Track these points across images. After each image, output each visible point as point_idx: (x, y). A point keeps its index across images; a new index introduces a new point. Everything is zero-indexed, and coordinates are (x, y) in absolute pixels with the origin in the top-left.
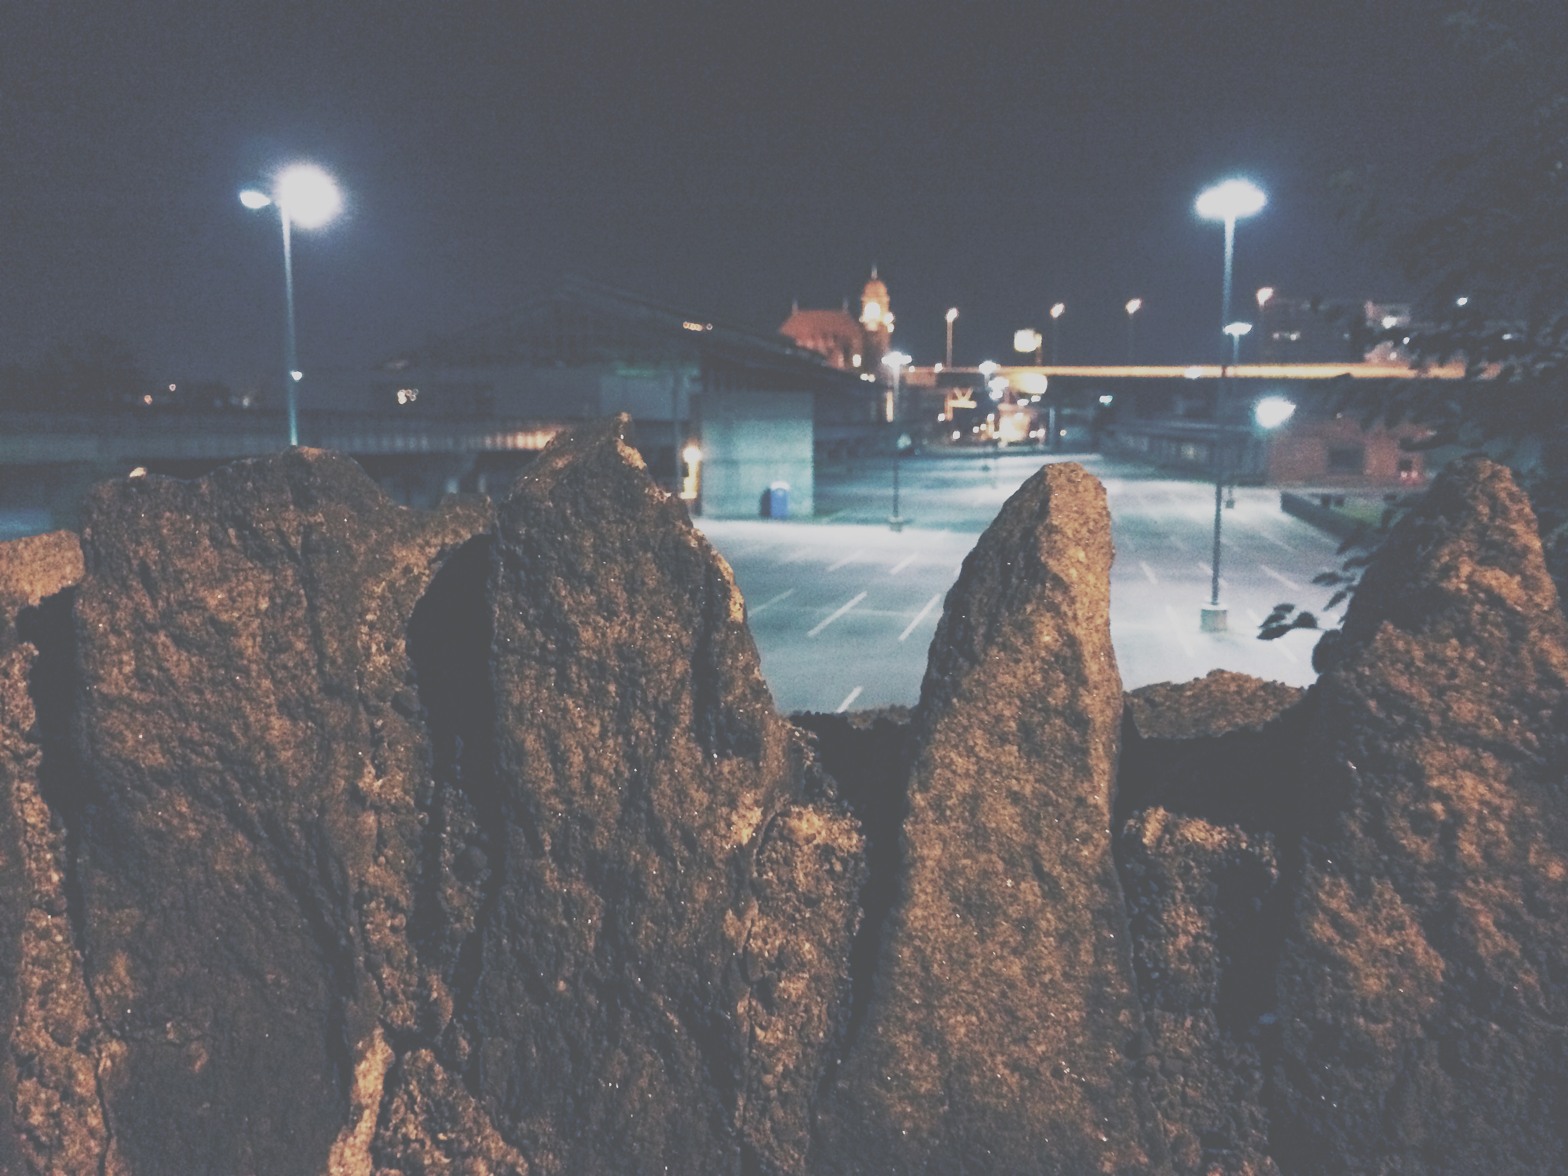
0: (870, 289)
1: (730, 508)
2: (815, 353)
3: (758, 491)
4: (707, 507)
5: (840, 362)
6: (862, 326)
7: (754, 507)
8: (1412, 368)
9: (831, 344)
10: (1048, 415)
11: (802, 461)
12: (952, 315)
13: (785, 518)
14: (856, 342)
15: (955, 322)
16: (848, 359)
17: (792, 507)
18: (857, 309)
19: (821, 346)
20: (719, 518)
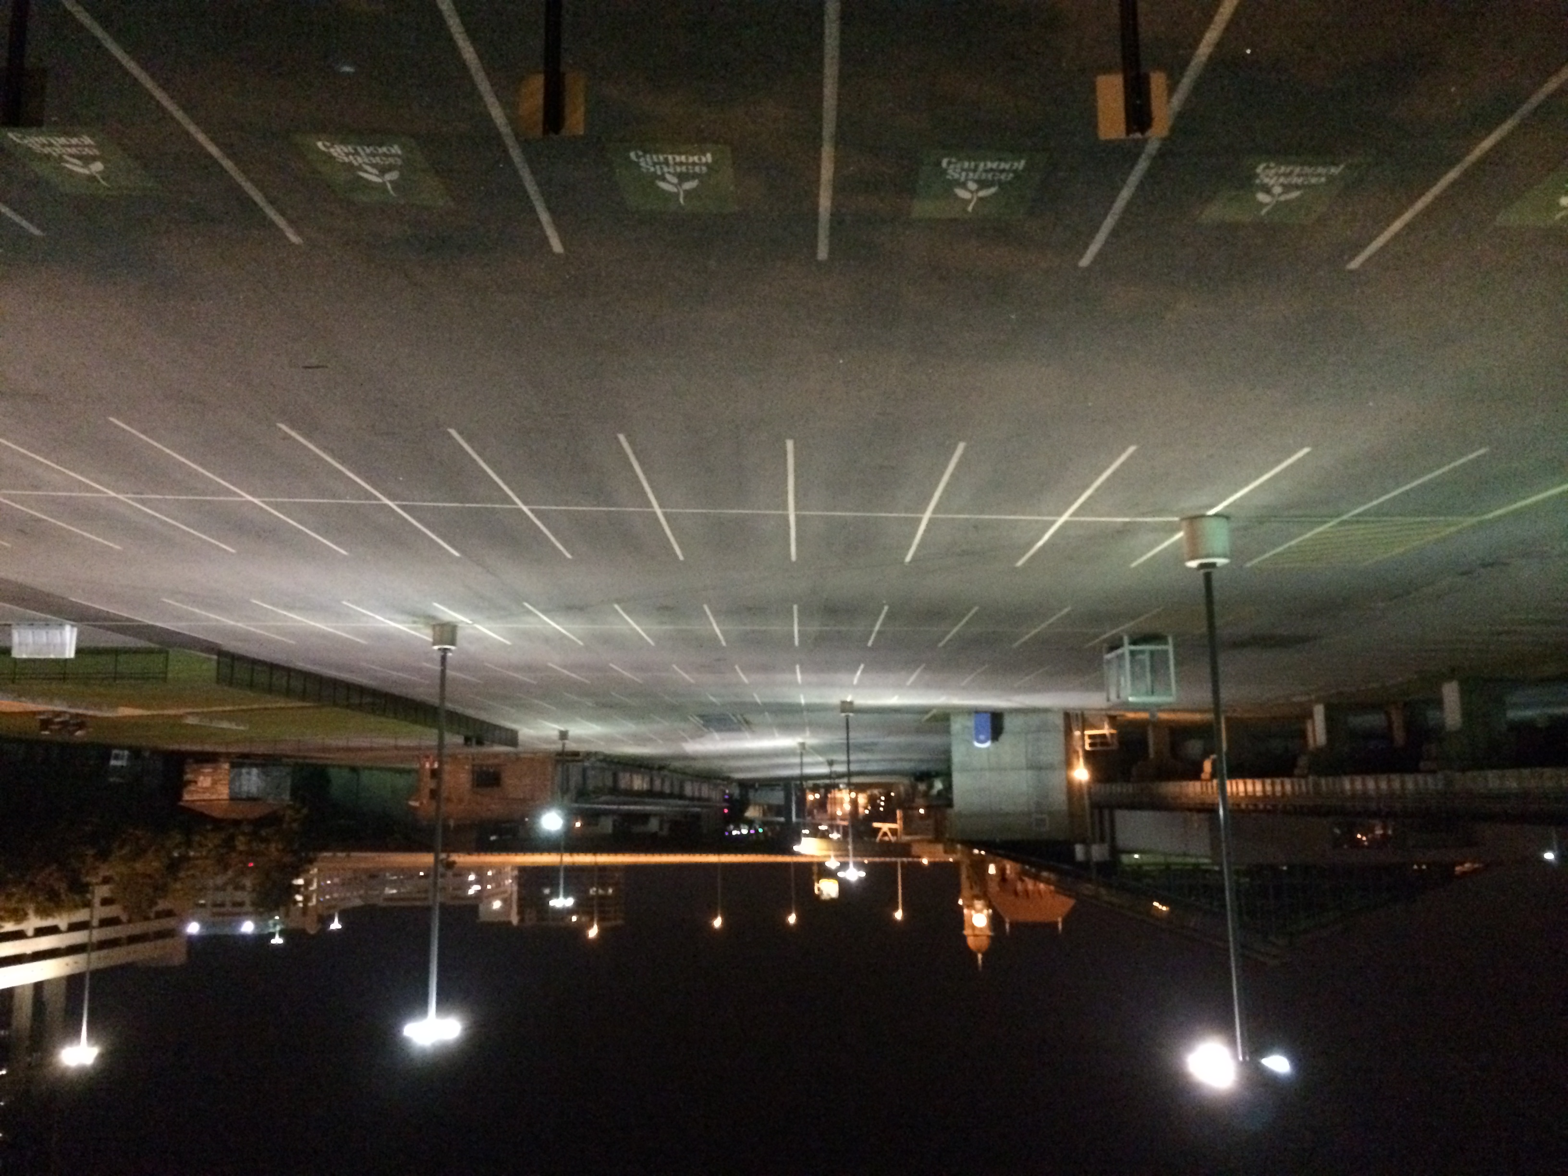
0: (984, 943)
1: (1035, 720)
2: (1036, 878)
3: (1003, 738)
4: (1060, 721)
5: (1009, 866)
6: (989, 905)
7: (1009, 723)
8: (454, 863)
9: (1019, 886)
10: (798, 816)
11: (964, 769)
12: (899, 915)
13: (976, 712)
14: (994, 888)
15: (896, 909)
16: (1001, 871)
17: (971, 723)
18: (996, 921)
19: (1030, 885)
20: (1046, 710)
